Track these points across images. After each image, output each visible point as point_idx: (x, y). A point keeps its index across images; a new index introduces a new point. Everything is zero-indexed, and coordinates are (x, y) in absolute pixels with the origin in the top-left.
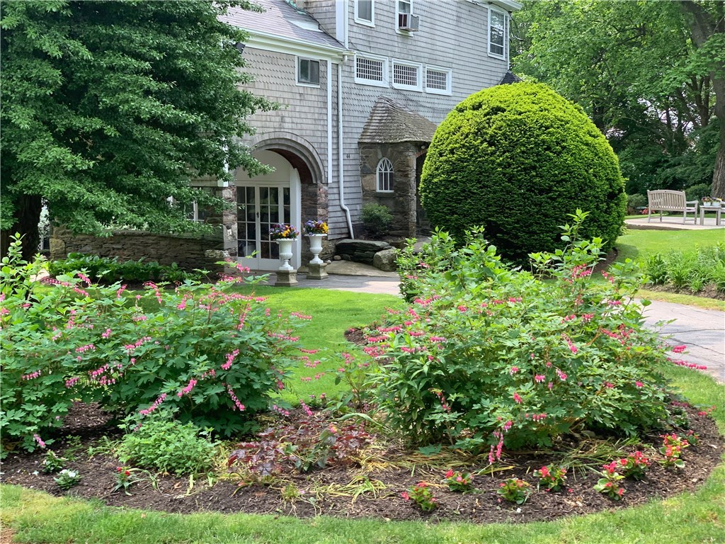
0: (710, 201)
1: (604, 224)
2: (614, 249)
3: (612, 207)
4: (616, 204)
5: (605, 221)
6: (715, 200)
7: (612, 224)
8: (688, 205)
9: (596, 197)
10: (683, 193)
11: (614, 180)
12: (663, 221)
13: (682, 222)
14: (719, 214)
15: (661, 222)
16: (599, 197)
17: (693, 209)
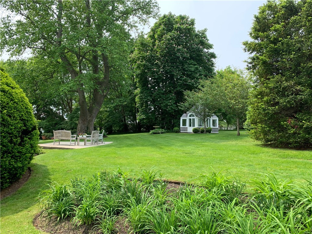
0: (82, 135)
1: (17, 154)
2: (29, 168)
3: (26, 140)
4: (29, 139)
5: (18, 152)
6: (84, 134)
7: (25, 154)
8: (72, 137)
9: (9, 134)
10: (70, 132)
11: (28, 121)
12: (60, 144)
13: (69, 144)
14: (86, 140)
15: (59, 145)
16: (12, 133)
17: (74, 139)
